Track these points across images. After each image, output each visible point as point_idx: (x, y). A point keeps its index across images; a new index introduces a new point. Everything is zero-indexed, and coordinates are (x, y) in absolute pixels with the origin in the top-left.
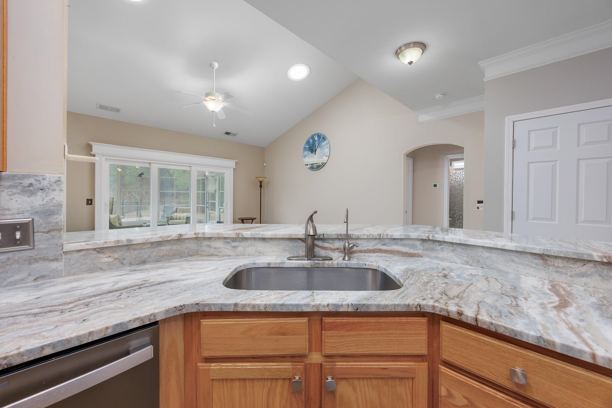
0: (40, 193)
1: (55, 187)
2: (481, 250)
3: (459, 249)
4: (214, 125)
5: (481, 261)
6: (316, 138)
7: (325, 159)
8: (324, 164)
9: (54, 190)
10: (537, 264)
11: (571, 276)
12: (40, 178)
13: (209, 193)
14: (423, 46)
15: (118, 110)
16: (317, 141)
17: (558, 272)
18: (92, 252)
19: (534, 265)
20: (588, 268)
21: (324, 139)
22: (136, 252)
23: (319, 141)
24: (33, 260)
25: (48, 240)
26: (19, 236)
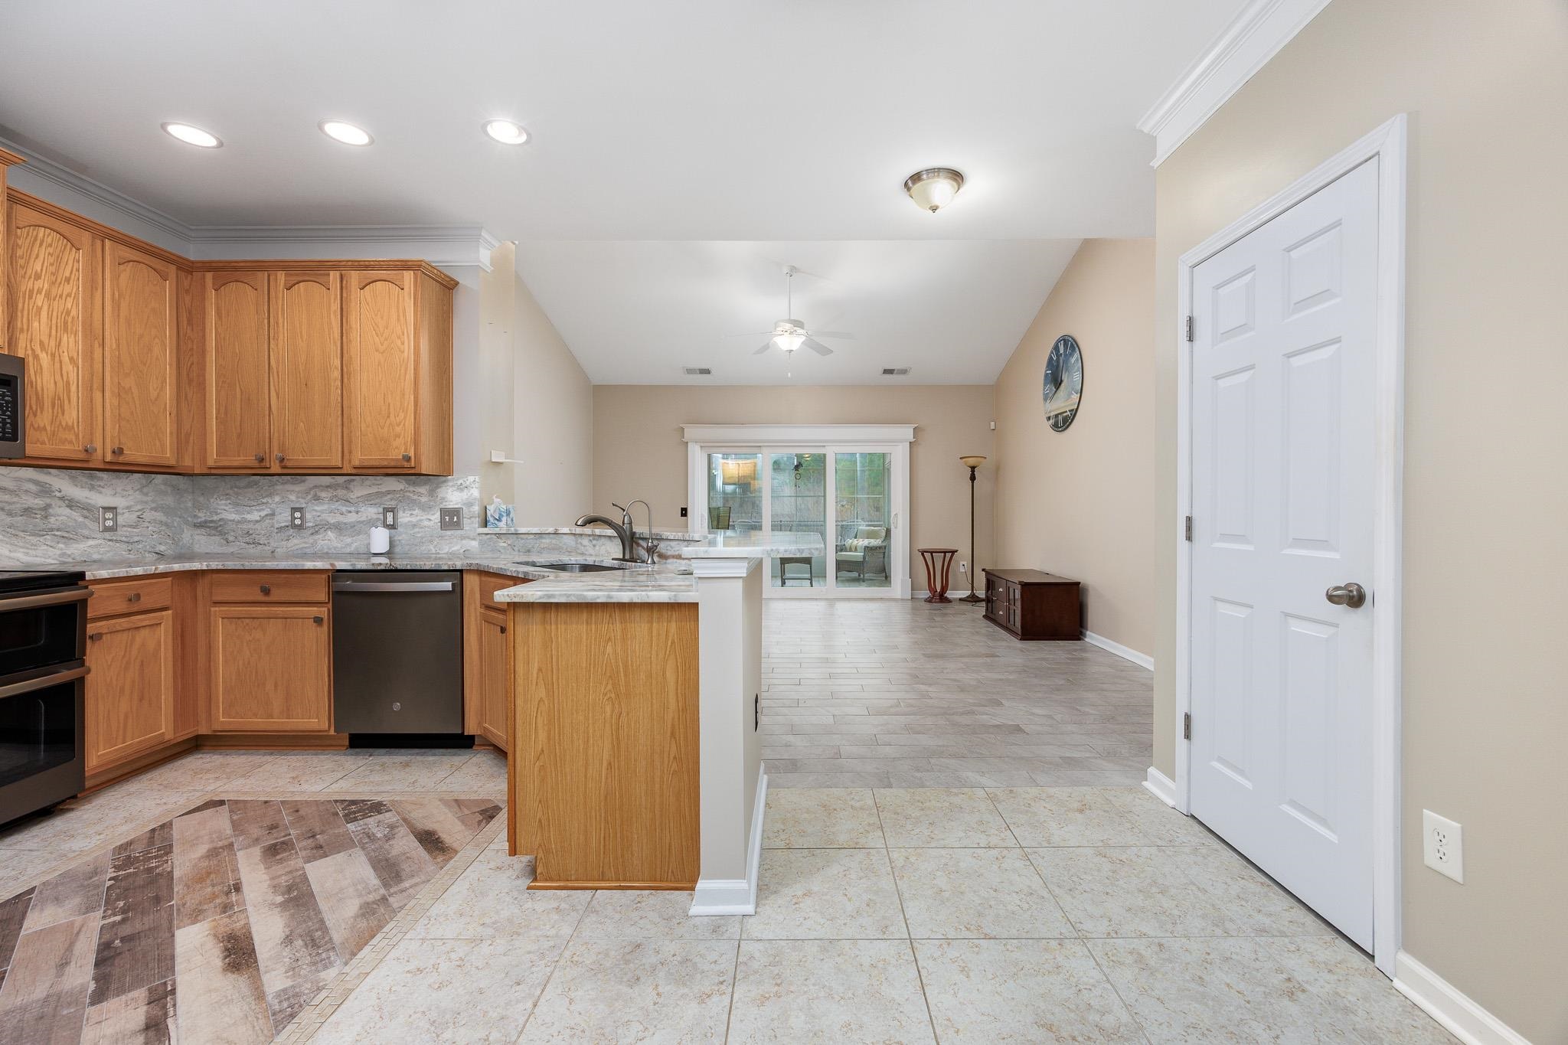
1: (473, 485)
6: (1063, 349)
8: (1074, 413)
9: (472, 488)
12: (466, 480)
15: (707, 372)
16: (1063, 355)
18: (493, 536)
23: (1066, 355)
24: (463, 538)
25: (470, 524)
26: (455, 519)
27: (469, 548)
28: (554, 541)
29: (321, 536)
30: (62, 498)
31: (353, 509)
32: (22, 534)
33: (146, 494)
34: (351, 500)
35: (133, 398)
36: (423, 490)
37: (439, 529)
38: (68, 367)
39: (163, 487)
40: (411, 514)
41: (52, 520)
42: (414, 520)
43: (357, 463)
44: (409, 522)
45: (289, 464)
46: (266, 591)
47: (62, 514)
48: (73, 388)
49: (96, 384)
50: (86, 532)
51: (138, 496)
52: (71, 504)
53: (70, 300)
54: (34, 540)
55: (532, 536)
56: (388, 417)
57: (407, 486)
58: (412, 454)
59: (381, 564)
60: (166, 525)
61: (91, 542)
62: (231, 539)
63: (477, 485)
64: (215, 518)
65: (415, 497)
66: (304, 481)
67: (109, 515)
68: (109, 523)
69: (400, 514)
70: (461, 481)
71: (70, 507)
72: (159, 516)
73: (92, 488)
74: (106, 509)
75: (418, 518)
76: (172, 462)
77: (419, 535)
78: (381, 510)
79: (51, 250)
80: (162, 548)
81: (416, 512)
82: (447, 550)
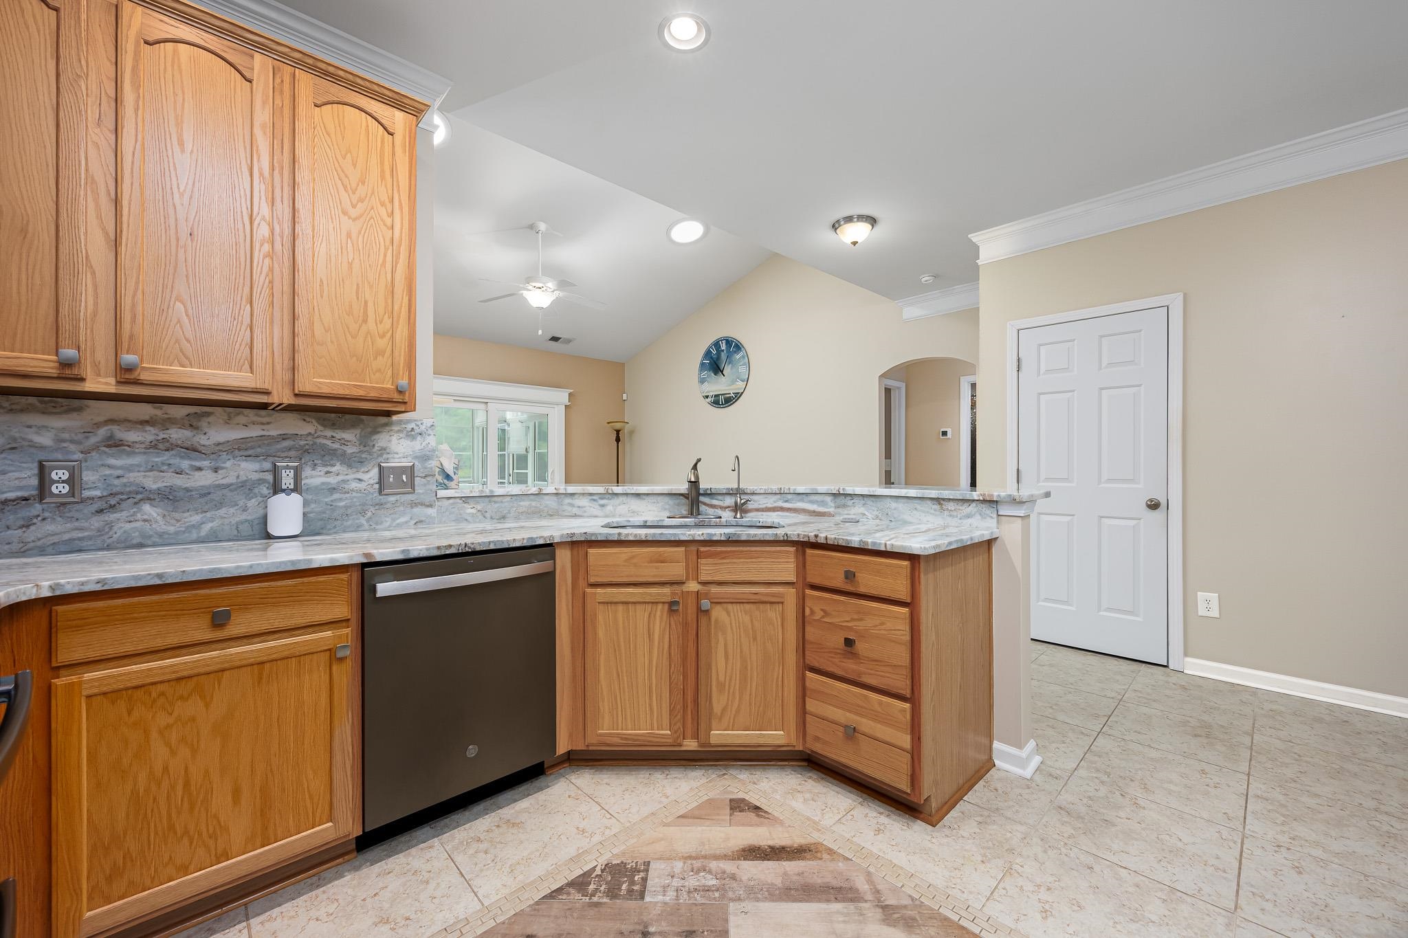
0: (419, 438)
1: (430, 432)
2: (889, 500)
3: (869, 502)
4: (540, 332)
5: (889, 513)
6: (723, 347)
7: (740, 385)
8: (738, 396)
9: (429, 435)
10: (935, 510)
11: (960, 519)
12: (419, 423)
13: (513, 455)
14: (873, 221)
16: (725, 352)
17: (951, 516)
18: (458, 500)
19: (933, 511)
20: (972, 508)
21: (739, 347)
22: (497, 505)
23: (728, 351)
24: (414, 504)
25: (425, 485)
26: (402, 479)
27: (423, 519)
29: (125, 514)
31: (206, 463)
34: (201, 449)
36: (348, 435)
37: (376, 494)
40: (328, 472)
42: (333, 480)
44: (323, 484)
46: (219, 620)
57: (320, 428)
63: (432, 431)
65: (336, 446)
66: (79, 410)
69: (305, 472)
70: (412, 425)
75: (340, 478)
77: (342, 504)
78: (269, 465)
81: (338, 468)
82: (388, 524)
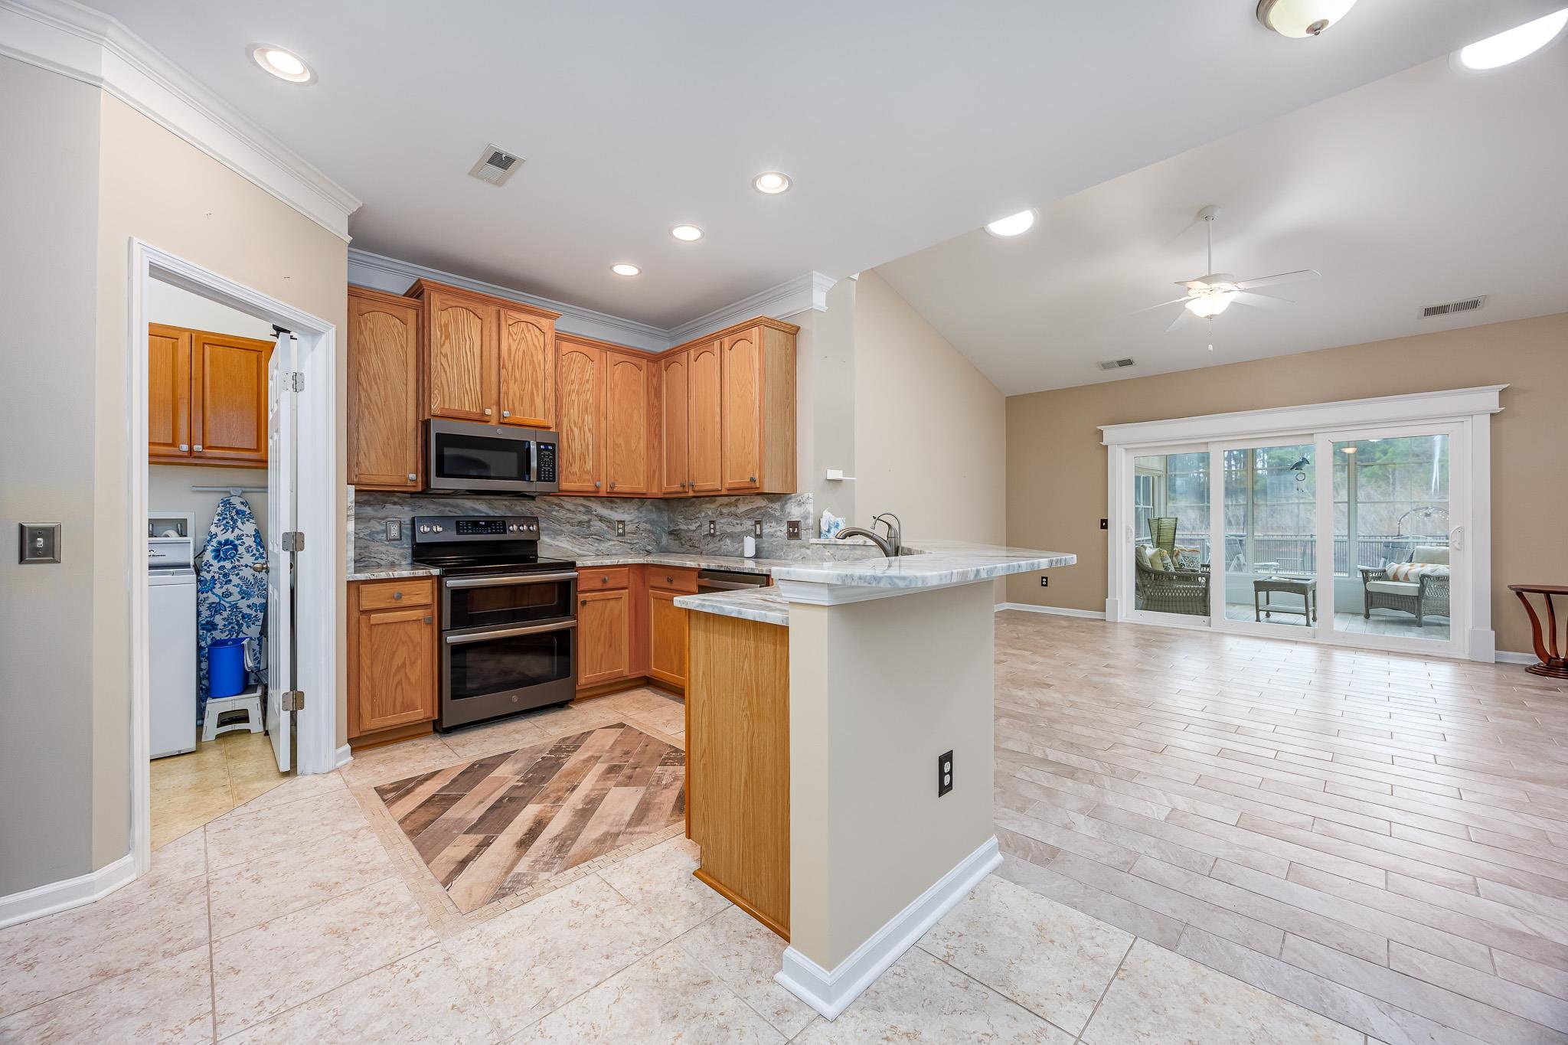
9: (807, 503)
24: (801, 547)
25: (806, 535)
26: (796, 531)
27: (805, 556)
28: (864, 553)
29: (724, 542)
30: (596, 515)
31: (738, 522)
32: (577, 537)
33: (641, 513)
34: (738, 515)
35: (622, 451)
36: (777, 506)
37: (787, 539)
38: (588, 435)
39: (650, 507)
40: (770, 526)
41: (592, 528)
42: (772, 530)
43: (727, 486)
44: (769, 532)
45: (696, 489)
46: (670, 581)
47: (597, 525)
48: (591, 447)
49: (602, 442)
50: (608, 536)
51: (636, 513)
52: (601, 519)
53: (589, 393)
54: (583, 540)
55: (848, 547)
56: (744, 448)
57: (770, 503)
58: (757, 477)
59: (722, 566)
60: (653, 533)
61: (611, 543)
62: (683, 542)
63: (811, 501)
64: (677, 528)
65: (773, 513)
66: (715, 501)
67: (621, 526)
68: (621, 531)
69: (764, 526)
70: (801, 497)
71: (600, 520)
72: (648, 526)
73: (612, 509)
74: (620, 522)
75: (775, 529)
76: (644, 491)
77: (775, 544)
78: (753, 523)
79: (579, 365)
80: (650, 548)
81: (773, 524)
82: (791, 557)
